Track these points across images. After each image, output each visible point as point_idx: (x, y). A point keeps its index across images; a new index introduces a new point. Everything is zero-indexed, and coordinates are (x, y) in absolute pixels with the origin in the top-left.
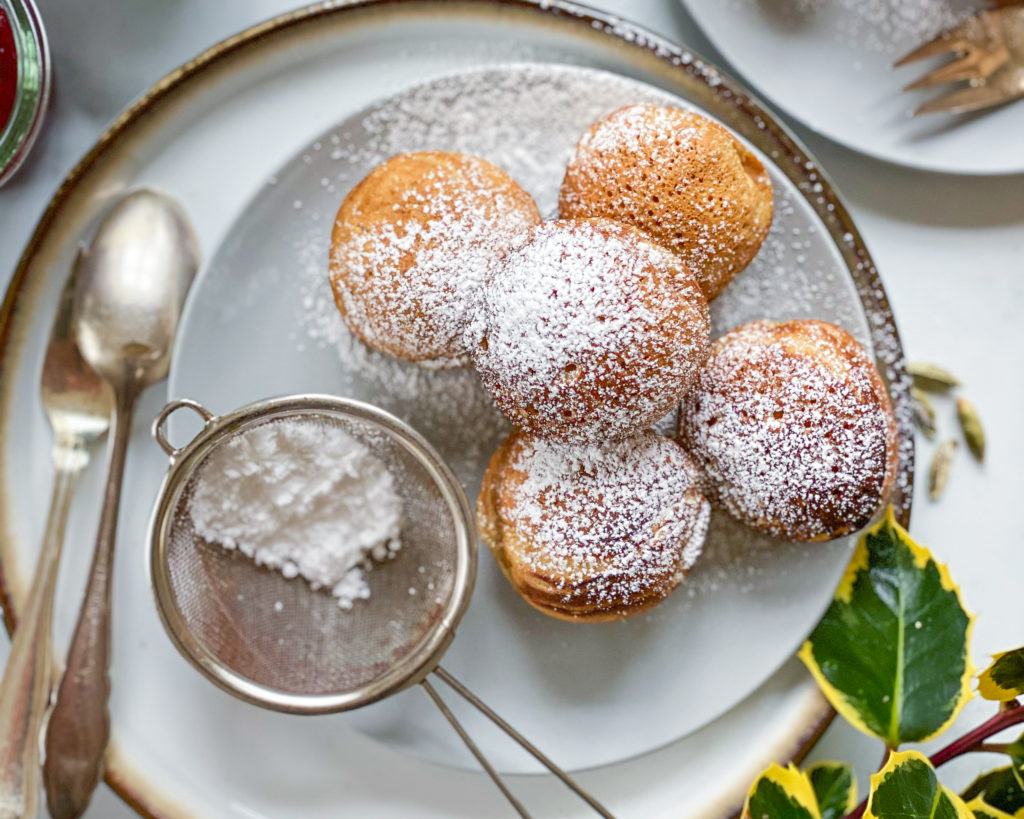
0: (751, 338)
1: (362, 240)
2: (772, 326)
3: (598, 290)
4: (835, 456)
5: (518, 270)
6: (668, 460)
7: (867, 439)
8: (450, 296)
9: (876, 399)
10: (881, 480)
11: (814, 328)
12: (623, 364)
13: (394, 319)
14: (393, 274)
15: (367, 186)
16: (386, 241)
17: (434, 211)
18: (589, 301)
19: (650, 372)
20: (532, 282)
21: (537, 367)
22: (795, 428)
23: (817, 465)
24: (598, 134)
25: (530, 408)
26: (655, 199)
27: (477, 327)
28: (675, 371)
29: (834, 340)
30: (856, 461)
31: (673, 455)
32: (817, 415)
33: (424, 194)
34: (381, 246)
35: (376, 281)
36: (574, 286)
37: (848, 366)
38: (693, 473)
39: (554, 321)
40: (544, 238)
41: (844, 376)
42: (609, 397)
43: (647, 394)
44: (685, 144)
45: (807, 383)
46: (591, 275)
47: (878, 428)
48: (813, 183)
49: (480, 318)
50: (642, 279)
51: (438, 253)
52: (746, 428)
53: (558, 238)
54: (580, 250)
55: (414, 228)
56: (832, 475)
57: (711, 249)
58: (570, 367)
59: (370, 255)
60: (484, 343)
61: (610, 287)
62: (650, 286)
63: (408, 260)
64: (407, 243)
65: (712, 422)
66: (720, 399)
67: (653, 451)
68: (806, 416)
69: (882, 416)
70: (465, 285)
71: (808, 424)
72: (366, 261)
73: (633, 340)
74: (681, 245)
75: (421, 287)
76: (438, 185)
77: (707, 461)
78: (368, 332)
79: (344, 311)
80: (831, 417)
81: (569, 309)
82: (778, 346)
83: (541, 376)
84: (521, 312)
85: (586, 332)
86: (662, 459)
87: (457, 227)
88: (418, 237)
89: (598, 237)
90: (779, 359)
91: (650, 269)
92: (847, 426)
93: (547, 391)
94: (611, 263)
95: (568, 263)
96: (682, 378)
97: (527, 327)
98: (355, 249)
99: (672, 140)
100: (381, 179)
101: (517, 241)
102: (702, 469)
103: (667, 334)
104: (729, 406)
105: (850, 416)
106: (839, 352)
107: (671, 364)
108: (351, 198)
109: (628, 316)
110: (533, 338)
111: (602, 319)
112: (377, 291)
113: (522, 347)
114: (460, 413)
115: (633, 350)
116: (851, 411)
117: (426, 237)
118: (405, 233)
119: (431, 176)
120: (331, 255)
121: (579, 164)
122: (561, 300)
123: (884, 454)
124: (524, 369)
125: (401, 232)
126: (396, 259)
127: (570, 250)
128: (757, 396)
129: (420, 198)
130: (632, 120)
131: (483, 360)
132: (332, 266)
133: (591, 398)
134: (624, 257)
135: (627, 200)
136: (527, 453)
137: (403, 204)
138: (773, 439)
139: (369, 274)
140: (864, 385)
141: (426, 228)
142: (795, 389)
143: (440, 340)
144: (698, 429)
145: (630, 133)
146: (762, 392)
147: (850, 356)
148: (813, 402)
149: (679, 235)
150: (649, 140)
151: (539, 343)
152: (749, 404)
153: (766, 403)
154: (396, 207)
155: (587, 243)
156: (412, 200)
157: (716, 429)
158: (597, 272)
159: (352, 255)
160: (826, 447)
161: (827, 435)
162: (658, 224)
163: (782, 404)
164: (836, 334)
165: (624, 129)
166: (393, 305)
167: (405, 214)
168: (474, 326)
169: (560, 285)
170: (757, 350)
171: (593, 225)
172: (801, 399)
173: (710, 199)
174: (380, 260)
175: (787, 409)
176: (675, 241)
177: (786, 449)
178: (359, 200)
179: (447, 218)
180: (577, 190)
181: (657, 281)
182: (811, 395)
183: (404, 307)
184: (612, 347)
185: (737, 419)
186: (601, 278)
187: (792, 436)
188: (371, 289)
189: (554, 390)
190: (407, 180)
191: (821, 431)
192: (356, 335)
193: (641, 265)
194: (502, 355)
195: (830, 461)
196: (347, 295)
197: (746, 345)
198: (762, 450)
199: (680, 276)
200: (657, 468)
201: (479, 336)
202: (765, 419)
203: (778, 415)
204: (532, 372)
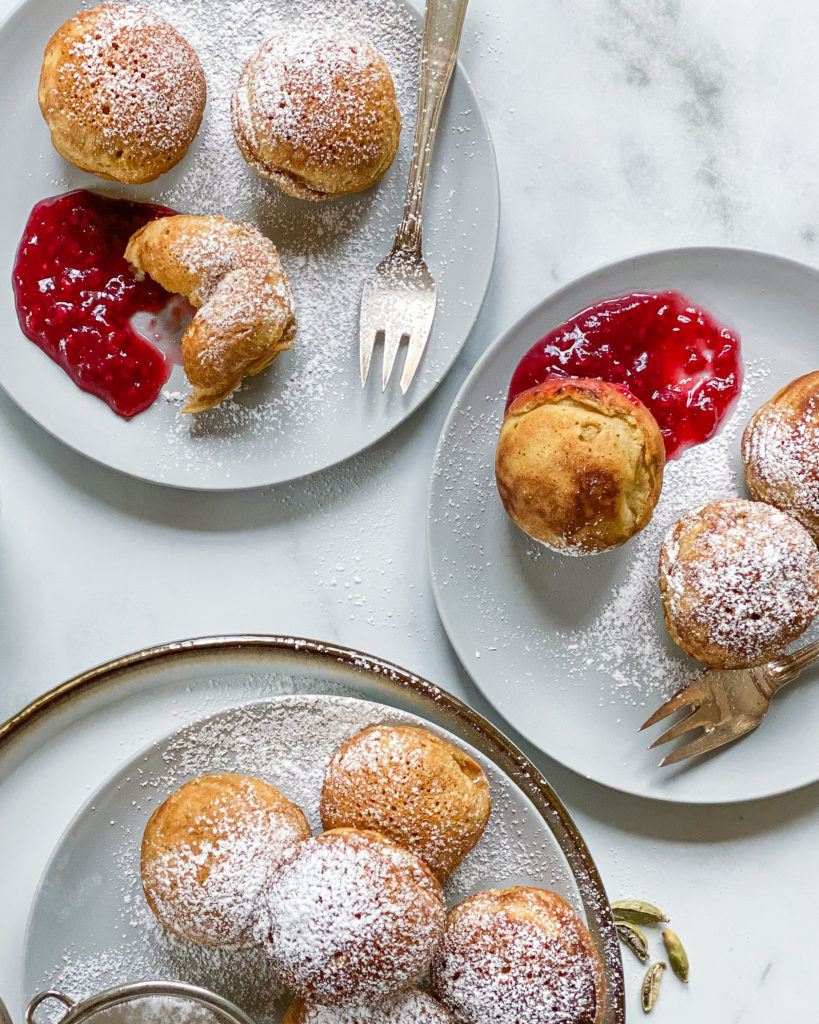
0: (482, 906)
1: (166, 858)
2: (498, 894)
3: (354, 894)
4: (553, 999)
5: (291, 881)
6: (424, 1011)
7: (578, 983)
8: (239, 899)
9: (583, 949)
10: (593, 1013)
11: (530, 896)
12: (379, 948)
13: (197, 920)
14: (193, 885)
15: (167, 811)
16: (185, 858)
17: (221, 831)
18: (348, 903)
19: (401, 952)
20: (303, 889)
21: (312, 955)
22: (521, 980)
23: (540, 1007)
24: (346, 756)
25: (310, 986)
26: (394, 808)
27: (263, 924)
28: (421, 948)
29: (547, 904)
30: (571, 1002)
31: (427, 1006)
32: (537, 969)
33: (213, 818)
34: (181, 862)
35: (180, 891)
36: (335, 893)
37: (559, 925)
38: (444, 1018)
39: (322, 921)
40: (308, 853)
41: (556, 934)
42: (370, 974)
43: (401, 967)
44: (414, 763)
45: (528, 943)
46: (346, 883)
47: (587, 972)
48: (524, 771)
49: (266, 918)
50: (387, 880)
51: (226, 866)
52: (482, 982)
53: (319, 853)
54: (336, 863)
55: (206, 847)
56: (553, 1014)
57: (442, 843)
58: (338, 954)
59: (174, 870)
60: (270, 938)
61: (363, 890)
62: (394, 885)
63: (203, 874)
64: (202, 859)
65: (456, 976)
66: (461, 959)
67: (410, 1005)
68: (528, 970)
69: (590, 961)
70: (251, 889)
71: (530, 976)
72: (171, 874)
73: (385, 929)
74: (417, 842)
75: (215, 894)
76: (223, 810)
77: (455, 1007)
78: (176, 927)
79: (157, 912)
80: (547, 969)
81: (332, 910)
82: (503, 913)
83: (316, 962)
84: (296, 916)
85: (347, 927)
86: (419, 1010)
87: (241, 845)
88: (210, 855)
89: (350, 850)
90: (504, 925)
91: (393, 870)
92: (561, 974)
93: (322, 973)
94: (362, 871)
95: (328, 874)
96: (428, 951)
97: (302, 926)
98: (161, 865)
99: (403, 761)
100: (177, 805)
101: (288, 853)
102: (453, 1013)
103: (411, 921)
104: (468, 964)
105: (563, 966)
106: (551, 915)
107: (417, 943)
108: (154, 821)
109: (379, 911)
110: (307, 934)
111: (358, 916)
112: (182, 898)
113: (300, 941)
114: (257, 978)
115: (386, 936)
116: (563, 962)
117: (217, 853)
118: (200, 852)
119: (217, 802)
120: (143, 868)
121: (333, 781)
122: (326, 904)
123: (594, 992)
124: (303, 957)
125: (197, 851)
126: (194, 872)
127: (331, 864)
128: (489, 956)
129: (209, 822)
130: (372, 744)
131: (270, 950)
132: (144, 877)
133: (355, 975)
134: (371, 865)
135: (372, 810)
136: (312, 1014)
137: (196, 827)
138: (504, 989)
139: (174, 885)
140: (572, 939)
141: (216, 846)
142: (518, 948)
143: (234, 932)
144: (446, 983)
145: (371, 756)
146: (492, 952)
147: (560, 916)
148: (533, 957)
149: (415, 835)
150: (385, 762)
151: (312, 937)
152: (483, 962)
153: (496, 962)
154: (191, 829)
155: (342, 856)
156: (203, 823)
157: (460, 982)
158: (352, 880)
159: (159, 870)
160: (546, 993)
161: (547, 983)
162: (397, 827)
163: (508, 962)
164: (548, 899)
165: (365, 753)
166: (196, 908)
167: (198, 835)
168: (261, 925)
169: (324, 893)
170: (486, 917)
171: (345, 841)
172: (523, 956)
173: (437, 804)
174: (182, 874)
175: (512, 965)
176: (412, 839)
177: (515, 996)
178: (161, 822)
179: (232, 837)
180: (332, 801)
181: (399, 880)
182: (530, 952)
183: (203, 910)
184: (369, 937)
185: (475, 975)
186: (355, 884)
187: (519, 986)
188: (177, 896)
189: (327, 972)
190: (198, 806)
191: (541, 981)
192: (167, 929)
193: (386, 868)
194: (285, 947)
195: (550, 1003)
196: (158, 900)
197: (478, 914)
198: (496, 998)
199: (418, 871)
200: (415, 1018)
201: (266, 933)
202: (496, 975)
203: (506, 970)
204: (309, 959)
